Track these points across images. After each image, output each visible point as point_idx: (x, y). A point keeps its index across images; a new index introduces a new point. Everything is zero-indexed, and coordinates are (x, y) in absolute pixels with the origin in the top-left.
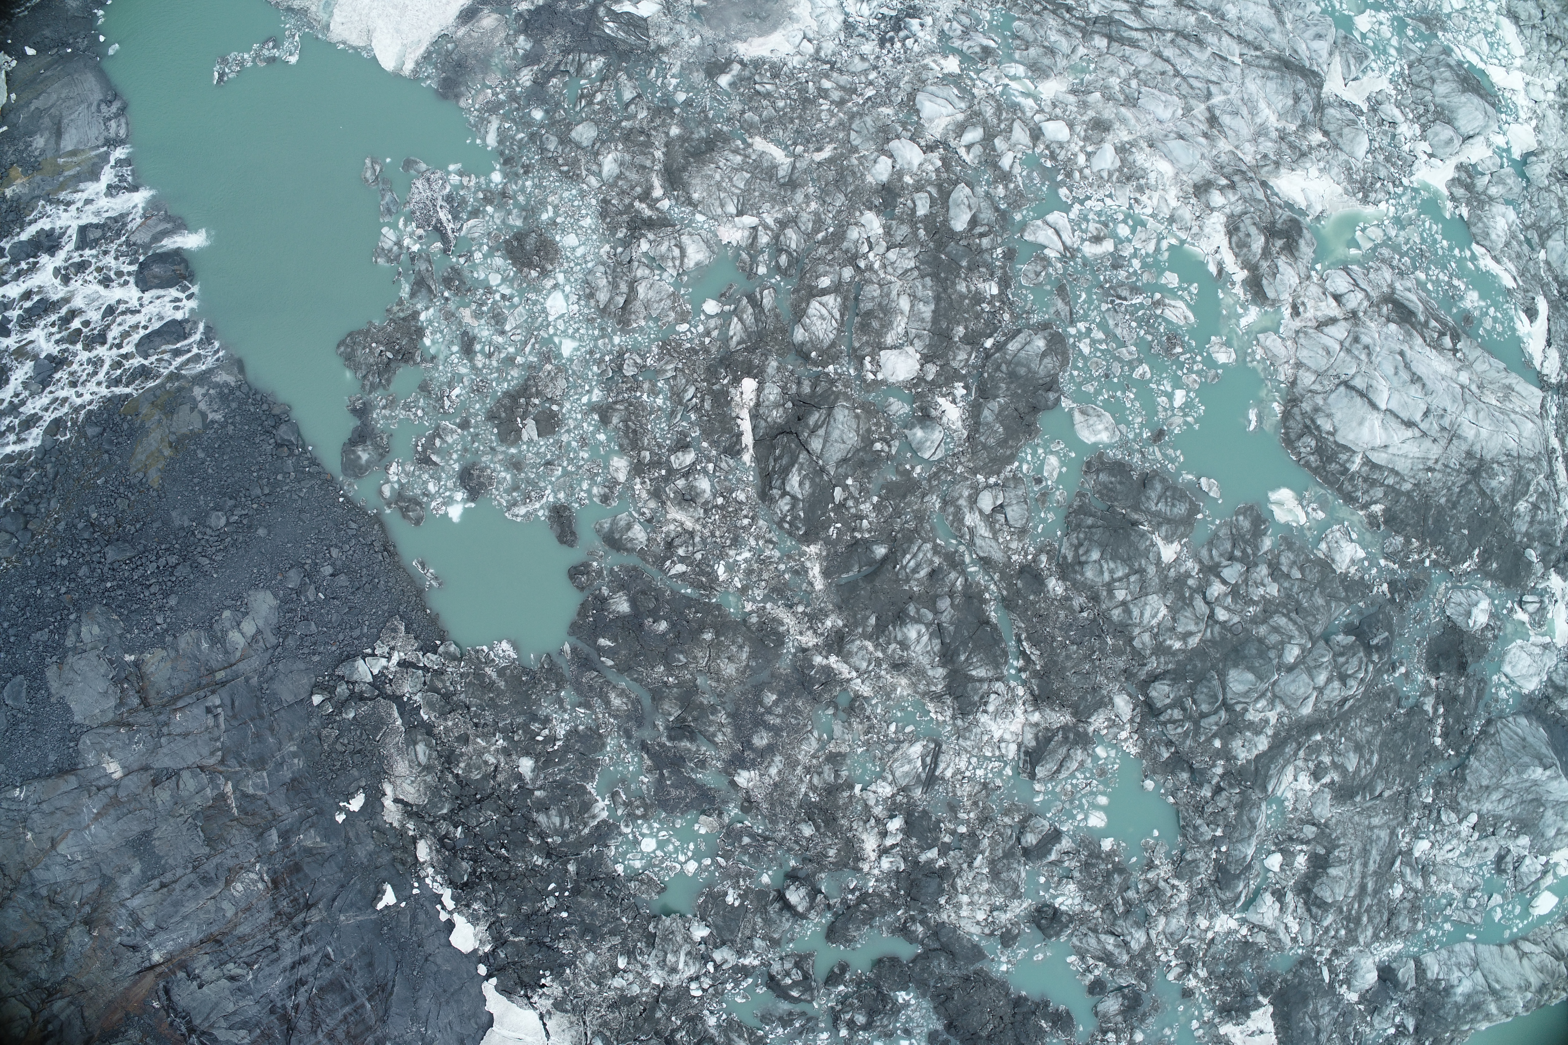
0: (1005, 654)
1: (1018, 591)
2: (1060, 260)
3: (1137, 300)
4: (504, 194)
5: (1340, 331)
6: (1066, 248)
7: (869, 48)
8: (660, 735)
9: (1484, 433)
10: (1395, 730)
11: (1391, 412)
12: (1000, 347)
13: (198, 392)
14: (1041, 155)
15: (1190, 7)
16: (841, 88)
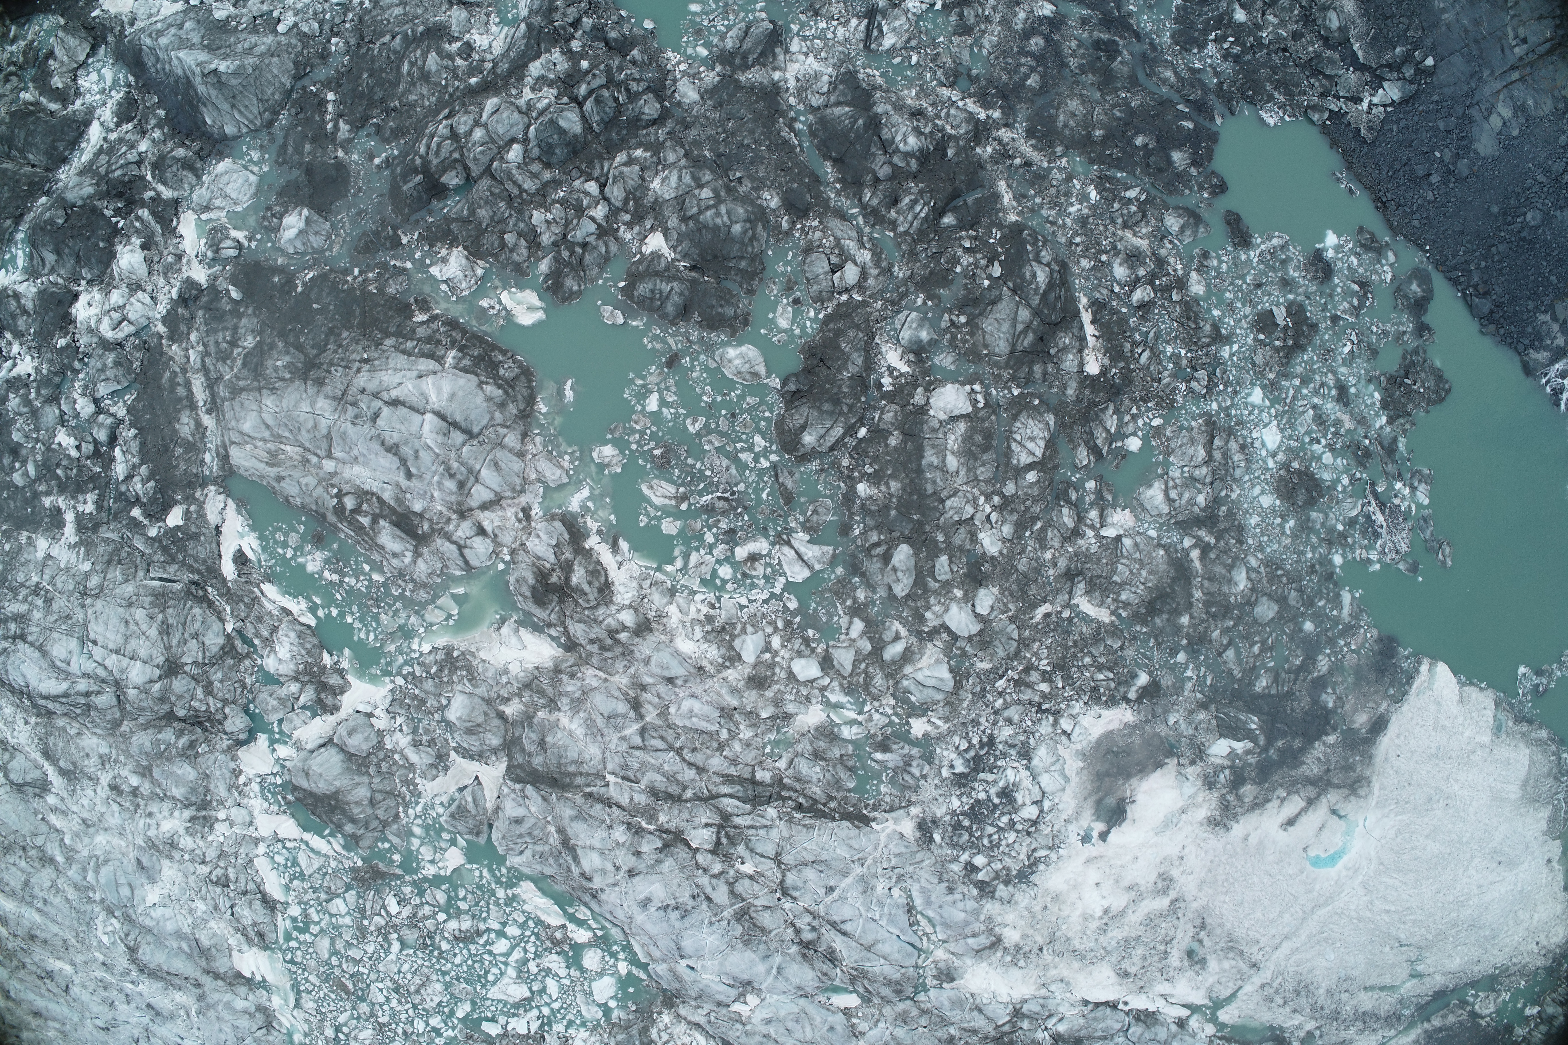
0: (813, 134)
1: (809, 191)
2: (793, 531)
3: (706, 499)
4: (1330, 543)
5: (480, 494)
6: (788, 543)
7: (1005, 733)
8: (1125, 46)
9: (305, 407)
10: (382, 101)
11: (419, 412)
12: (851, 430)
13: (1560, 341)
14: (819, 641)
15: (667, 831)
16: (1030, 686)
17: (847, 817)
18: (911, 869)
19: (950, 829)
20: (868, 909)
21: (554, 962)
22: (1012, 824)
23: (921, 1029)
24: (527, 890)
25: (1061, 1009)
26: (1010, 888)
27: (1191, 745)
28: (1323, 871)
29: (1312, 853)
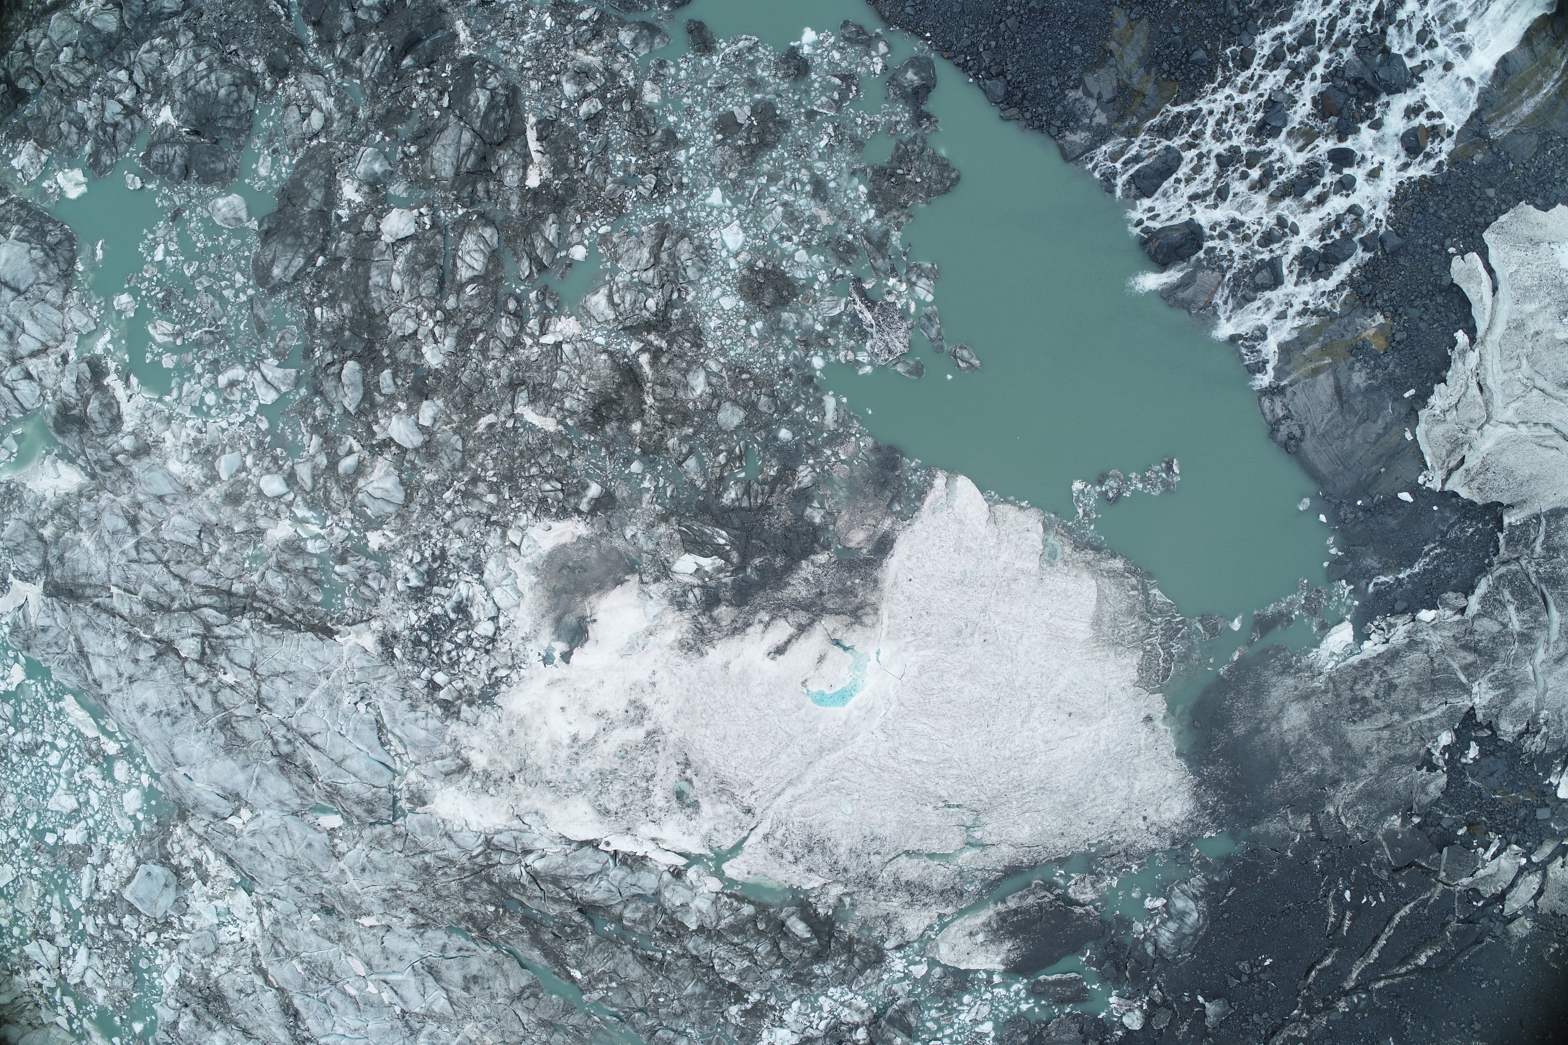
0: (300, 4)
1: (287, 52)
2: (264, 356)
4: (807, 345)
5: (27, 344)
6: (259, 368)
7: (456, 546)
12: (310, 260)
13: (1101, 118)
14: (286, 459)
15: (160, 641)
16: (478, 497)
17: (312, 628)
18: (375, 684)
19: (410, 644)
20: (335, 723)
21: (92, 772)
22: (469, 641)
23: (396, 854)
24: (69, 703)
25: (538, 845)
26: (474, 708)
27: (654, 561)
28: (830, 710)
29: (814, 688)
